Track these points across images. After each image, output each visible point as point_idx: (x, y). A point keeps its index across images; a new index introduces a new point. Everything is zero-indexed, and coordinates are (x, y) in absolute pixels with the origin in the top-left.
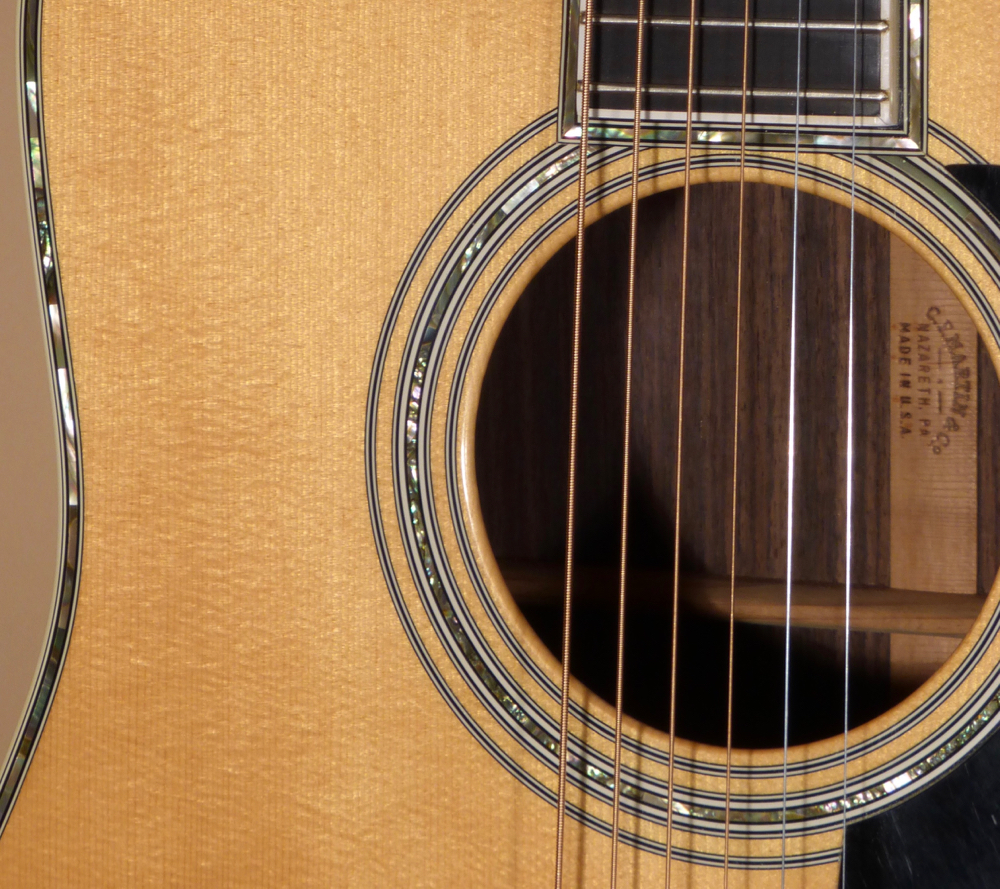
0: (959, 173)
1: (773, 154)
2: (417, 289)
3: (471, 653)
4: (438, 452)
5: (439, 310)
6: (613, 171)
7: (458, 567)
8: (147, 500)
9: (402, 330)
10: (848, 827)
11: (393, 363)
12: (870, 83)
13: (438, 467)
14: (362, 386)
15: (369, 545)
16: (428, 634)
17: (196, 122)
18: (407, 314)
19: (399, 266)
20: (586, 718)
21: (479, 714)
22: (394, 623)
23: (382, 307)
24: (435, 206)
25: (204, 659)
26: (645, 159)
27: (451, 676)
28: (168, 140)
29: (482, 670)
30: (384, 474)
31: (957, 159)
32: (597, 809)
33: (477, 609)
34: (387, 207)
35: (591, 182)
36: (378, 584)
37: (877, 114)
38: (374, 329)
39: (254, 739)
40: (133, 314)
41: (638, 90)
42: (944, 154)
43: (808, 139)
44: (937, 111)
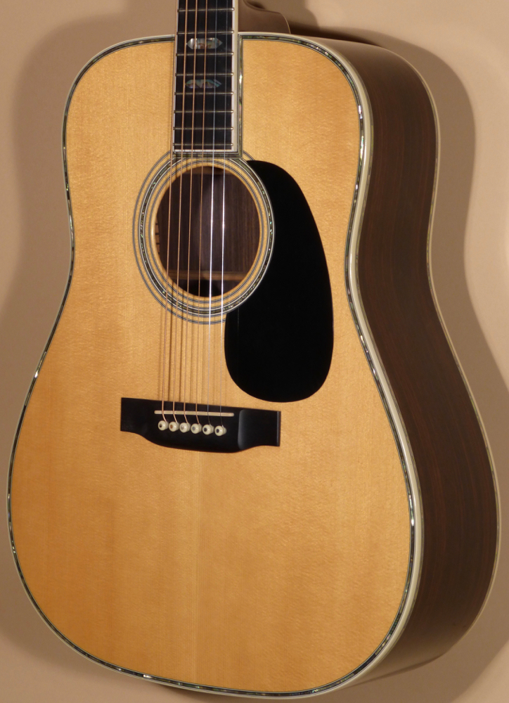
0: (249, 162)
1: (210, 159)
2: (143, 194)
3: (153, 278)
4: (147, 232)
5: (147, 199)
6: (179, 166)
7: (151, 258)
8: (88, 245)
9: (140, 203)
10: (225, 315)
11: (138, 211)
12: (229, 141)
13: (147, 235)
14: (131, 217)
15: (133, 254)
16: (145, 274)
17: (98, 156)
18: (141, 200)
19: (139, 188)
21: (155, 291)
22: (138, 272)
23: (136, 198)
24: (146, 174)
25: (100, 282)
26: (184, 163)
27: (149, 283)
28: (92, 160)
29: (155, 281)
30: (136, 237)
31: (248, 159)
33: (154, 268)
34: (137, 175)
35: (174, 170)
36: (135, 263)
37: (230, 149)
38: (134, 203)
39: (110, 299)
40: (85, 201)
41: (182, 144)
42: (247, 159)
43: (217, 156)
44: (245, 148)
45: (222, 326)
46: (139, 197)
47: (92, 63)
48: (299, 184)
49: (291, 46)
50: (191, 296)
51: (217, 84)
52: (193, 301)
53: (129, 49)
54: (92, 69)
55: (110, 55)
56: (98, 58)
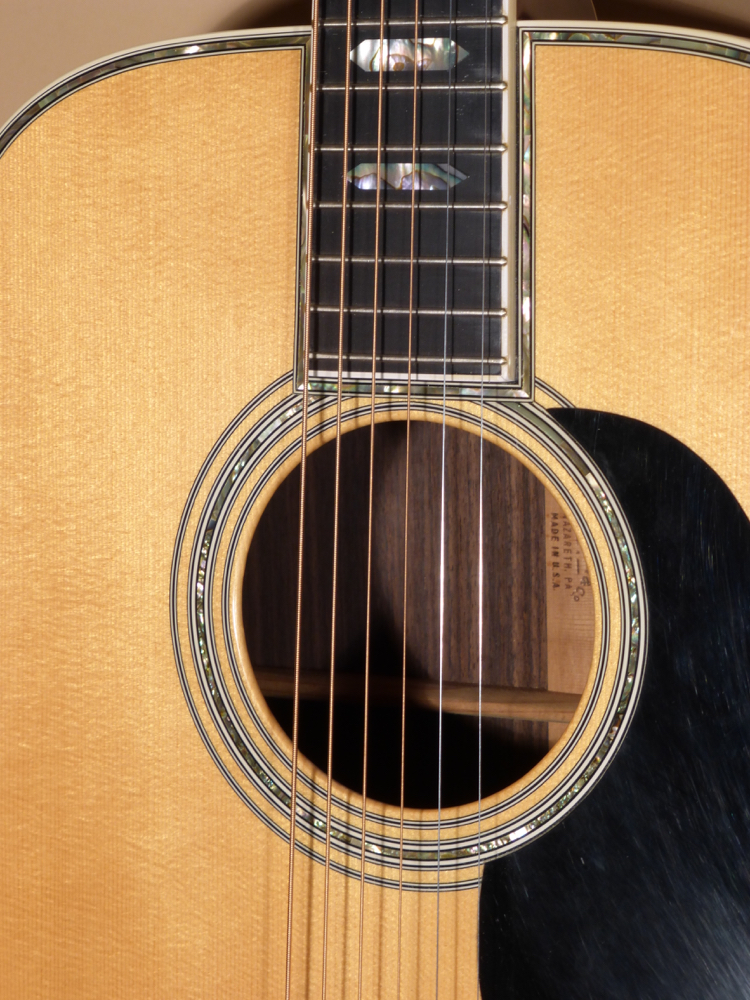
0: (555, 413)
1: (433, 401)
2: (203, 494)
3: (238, 742)
4: (217, 604)
5: (218, 508)
6: (330, 412)
7: (230, 683)
8: (28, 636)
9: (193, 522)
10: (486, 864)
11: (188, 544)
12: (494, 351)
13: (217, 615)
14: (168, 560)
15: (173, 669)
16: (210, 728)
17: (57, 379)
18: (197, 511)
19: (192, 478)
20: (313, 786)
21: (244, 783)
22: (189, 721)
23: (181, 506)
24: (215, 436)
25: (66, 744)
26: (348, 405)
27: (226, 757)
28: (40, 391)
29: (245, 753)
30: (182, 620)
31: (555, 404)
32: (319, 848)
33: (243, 712)
34: (183, 438)
35: (313, 422)
36: (179, 694)
37: (499, 373)
38: (176, 520)
39: (98, 798)
40: (18, 510)
41: (340, 357)
42: (547, 401)
43: (456, 391)
44: (541, 371)
45: (472, 899)
46: (190, 504)
47: (35, 111)
48: (733, 487)
49: (700, 63)
50: (373, 807)
51: (453, 178)
52: (383, 820)
53: (153, 71)
54: (37, 127)
55: (96, 89)
56: (55, 96)
